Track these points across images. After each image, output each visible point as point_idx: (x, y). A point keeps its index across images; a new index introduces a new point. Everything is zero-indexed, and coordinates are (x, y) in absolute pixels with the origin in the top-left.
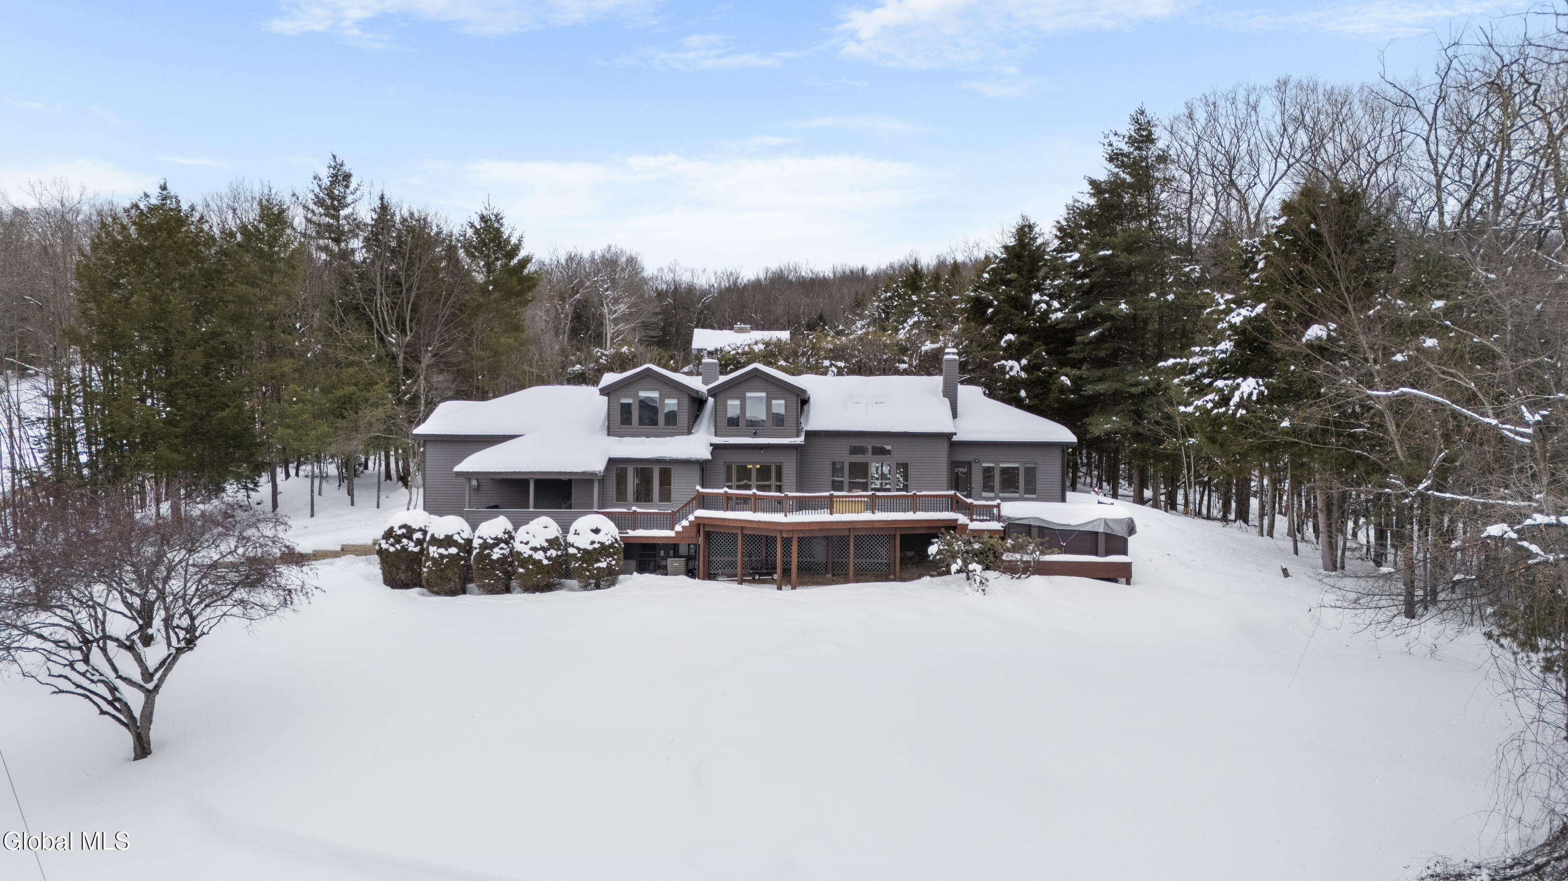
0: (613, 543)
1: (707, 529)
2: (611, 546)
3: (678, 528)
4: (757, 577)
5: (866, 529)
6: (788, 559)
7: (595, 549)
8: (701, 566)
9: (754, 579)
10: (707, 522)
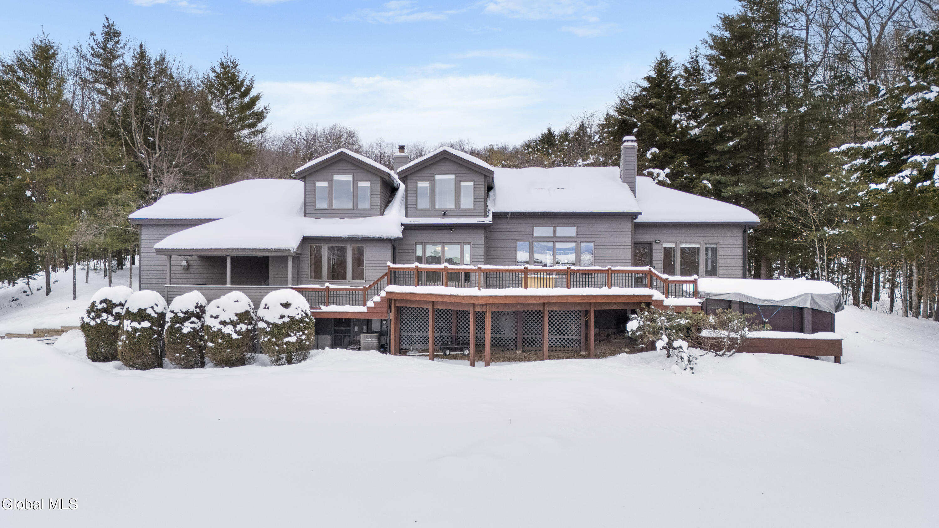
0: (303, 318)
1: (398, 304)
2: (301, 320)
3: (370, 304)
4: (448, 352)
5: (560, 304)
6: (482, 335)
7: (284, 323)
8: (392, 341)
9: (445, 354)
10: (398, 297)
